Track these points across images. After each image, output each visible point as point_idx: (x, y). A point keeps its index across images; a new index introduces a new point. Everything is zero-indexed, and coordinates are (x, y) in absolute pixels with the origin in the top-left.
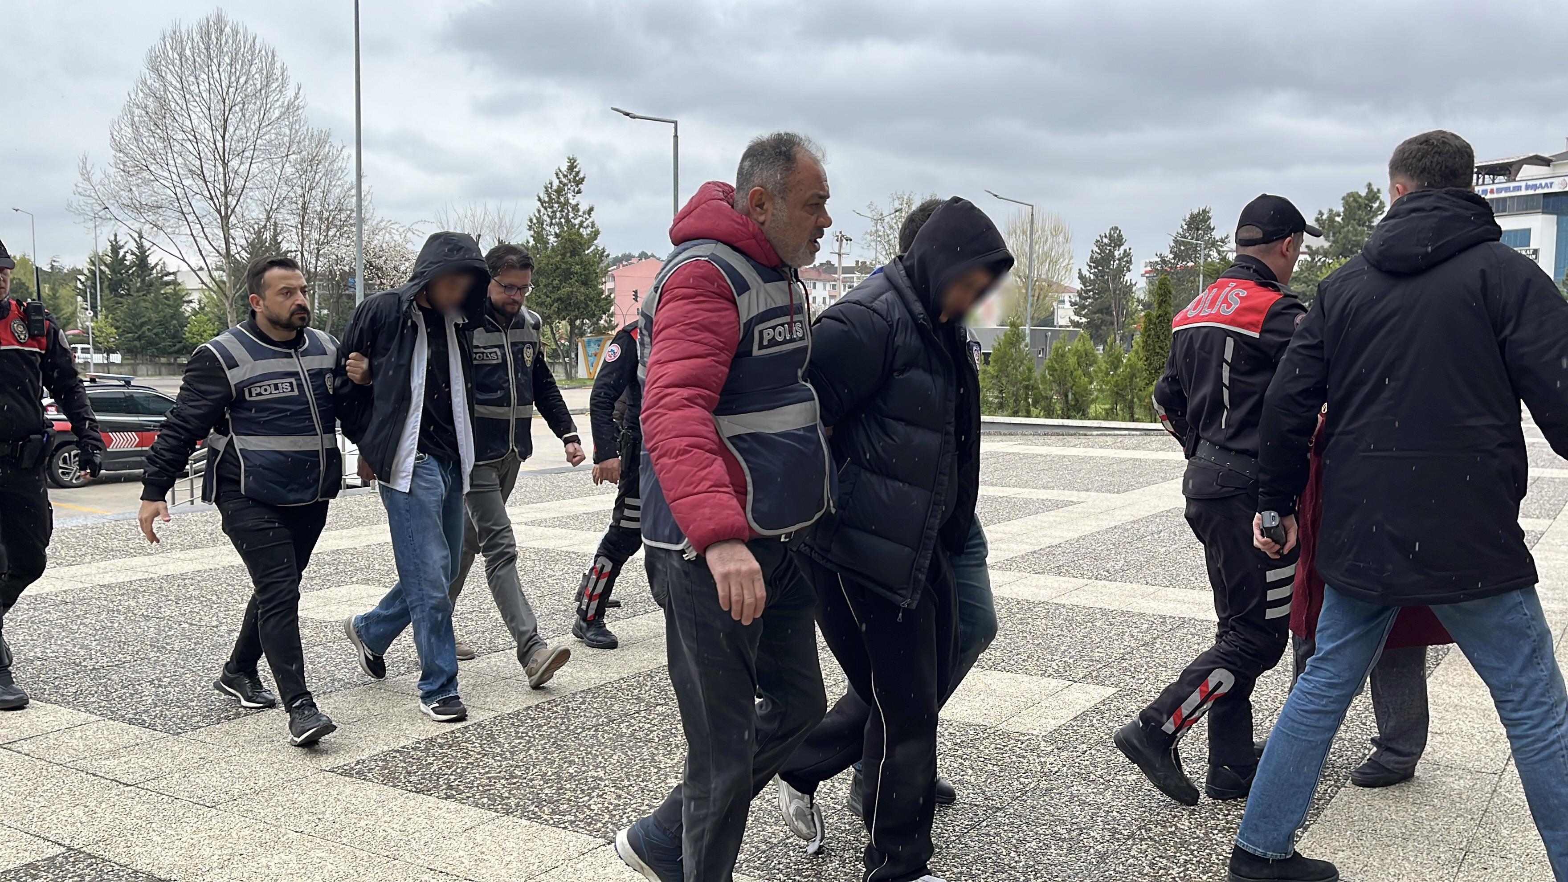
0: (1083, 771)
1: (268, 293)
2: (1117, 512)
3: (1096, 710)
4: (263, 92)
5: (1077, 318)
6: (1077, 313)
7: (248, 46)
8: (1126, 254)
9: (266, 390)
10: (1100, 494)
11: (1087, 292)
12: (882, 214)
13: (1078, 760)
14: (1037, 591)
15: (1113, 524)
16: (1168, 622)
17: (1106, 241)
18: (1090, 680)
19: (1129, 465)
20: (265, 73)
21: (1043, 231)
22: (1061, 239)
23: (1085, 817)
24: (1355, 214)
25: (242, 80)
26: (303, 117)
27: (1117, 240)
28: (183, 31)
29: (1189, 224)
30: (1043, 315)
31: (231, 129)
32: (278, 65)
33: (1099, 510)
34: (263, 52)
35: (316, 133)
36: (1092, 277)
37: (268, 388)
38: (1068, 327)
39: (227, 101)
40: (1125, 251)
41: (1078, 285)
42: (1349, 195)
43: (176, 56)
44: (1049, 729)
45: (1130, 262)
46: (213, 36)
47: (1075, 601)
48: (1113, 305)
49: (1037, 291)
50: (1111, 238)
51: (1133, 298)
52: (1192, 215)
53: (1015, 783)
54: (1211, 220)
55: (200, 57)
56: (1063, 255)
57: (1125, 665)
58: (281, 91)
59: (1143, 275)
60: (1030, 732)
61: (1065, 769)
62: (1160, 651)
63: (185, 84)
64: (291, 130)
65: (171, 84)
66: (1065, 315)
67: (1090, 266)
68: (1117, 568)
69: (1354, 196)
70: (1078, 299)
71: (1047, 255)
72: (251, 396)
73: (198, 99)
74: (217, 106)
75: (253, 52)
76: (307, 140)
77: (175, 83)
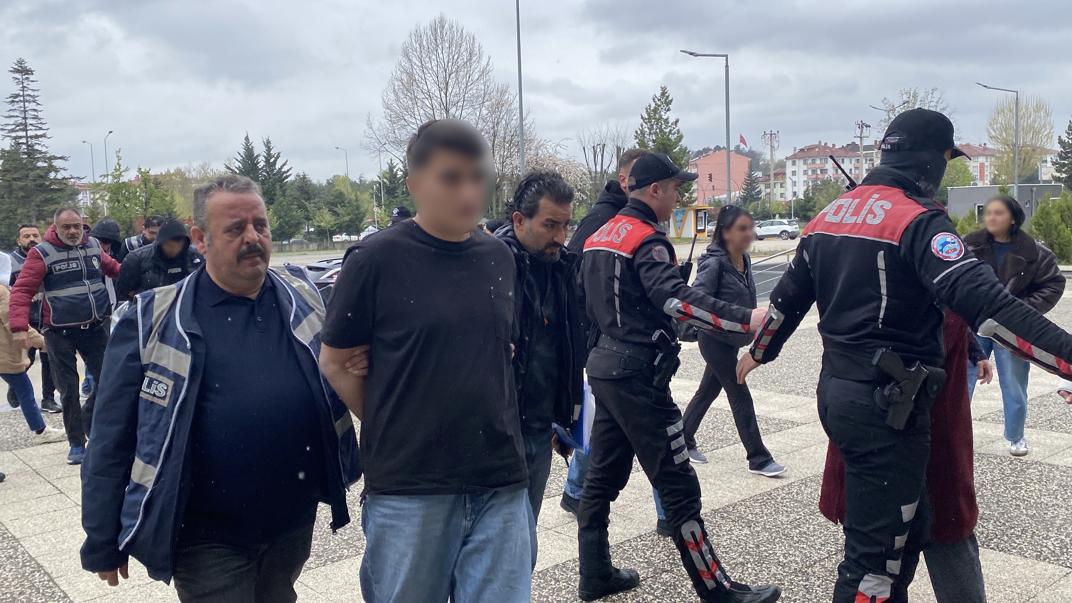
4: (468, 64)
5: (1058, 175)
6: (1058, 171)
7: (459, 35)
11: (1066, 153)
12: (893, 106)
20: (469, 51)
21: (1027, 108)
22: (1042, 114)
25: (455, 58)
26: (492, 77)
28: (422, 29)
30: (1029, 173)
31: (450, 89)
32: (477, 45)
34: (468, 38)
35: (500, 86)
39: (447, 71)
41: (1058, 148)
43: (417, 45)
46: (438, 31)
49: (1023, 155)
55: (431, 45)
56: (1044, 126)
58: (478, 62)
63: (423, 63)
64: (485, 86)
65: (415, 64)
66: (1047, 172)
67: (1069, 134)
70: (1058, 159)
73: (431, 72)
74: (441, 75)
75: (462, 38)
76: (495, 92)
77: (417, 62)
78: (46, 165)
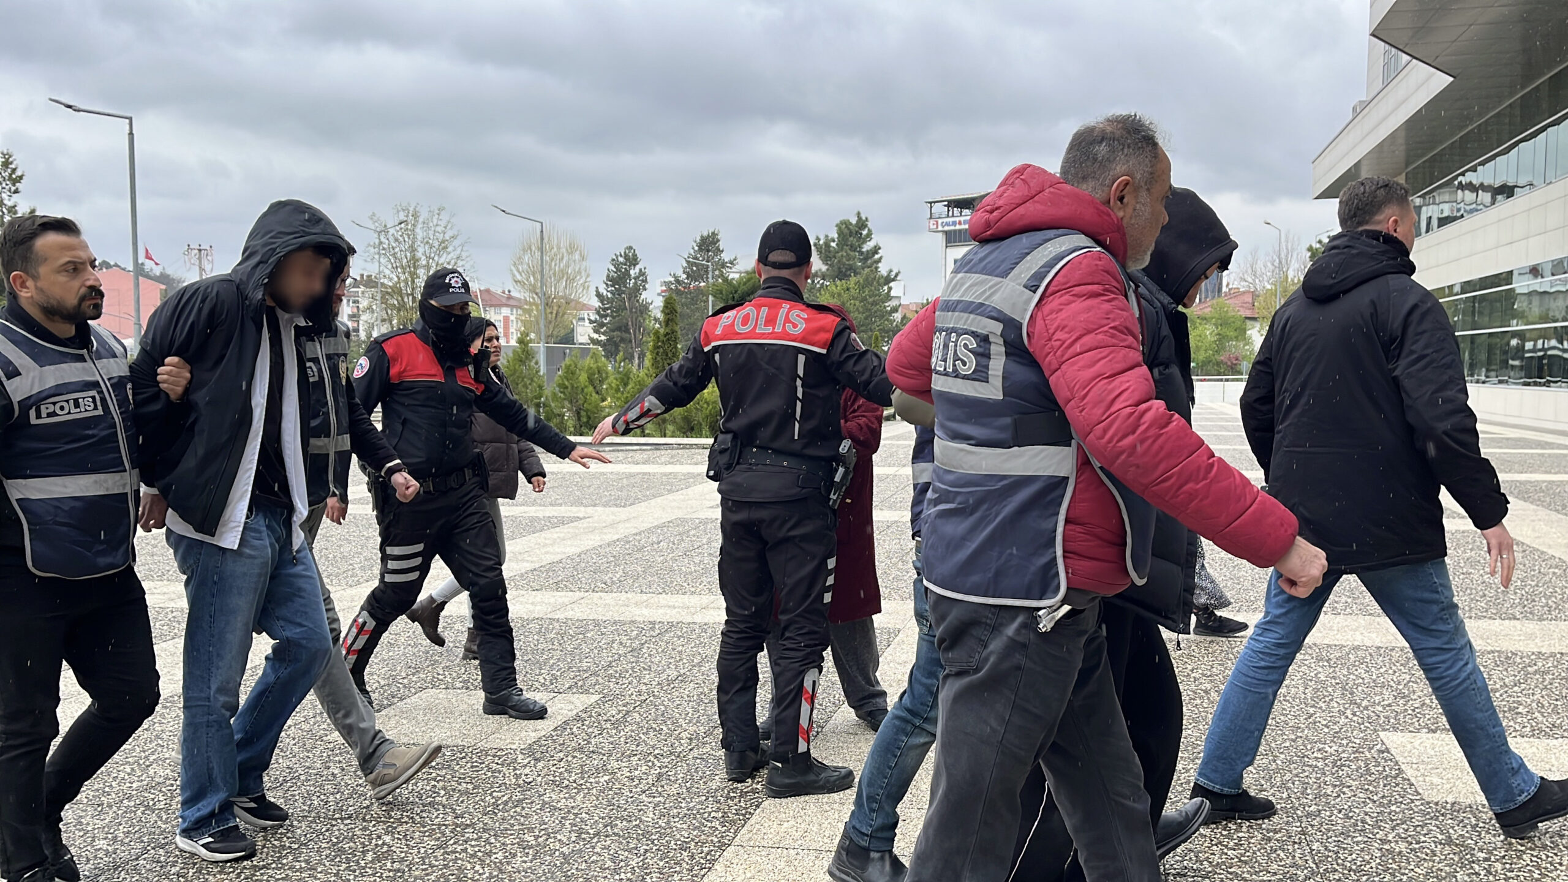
0: (557, 778)
1: (43, 270)
2: (621, 525)
3: (578, 718)
5: (596, 336)
6: (596, 331)
8: (642, 273)
9: (62, 408)
10: (607, 509)
11: (605, 309)
12: (385, 226)
13: (554, 768)
14: (531, 607)
15: (615, 537)
16: (657, 627)
17: (621, 259)
18: (575, 690)
19: (638, 479)
21: (559, 248)
22: (577, 256)
23: (554, 822)
24: (847, 239)
27: (632, 260)
29: (700, 246)
30: (563, 333)
33: (604, 525)
36: (610, 295)
37: (65, 404)
38: (589, 344)
40: (641, 270)
41: (596, 303)
42: (842, 223)
44: (529, 742)
45: (645, 281)
47: (570, 614)
48: (630, 323)
49: (555, 308)
50: (626, 257)
51: (650, 316)
52: (702, 236)
53: (487, 799)
54: (720, 243)
56: (579, 272)
57: (611, 672)
59: (659, 294)
60: (508, 747)
61: (540, 779)
62: (646, 655)
66: (584, 333)
67: (607, 285)
68: (615, 579)
69: (846, 223)
70: (598, 318)
71: (563, 273)
72: (39, 416)
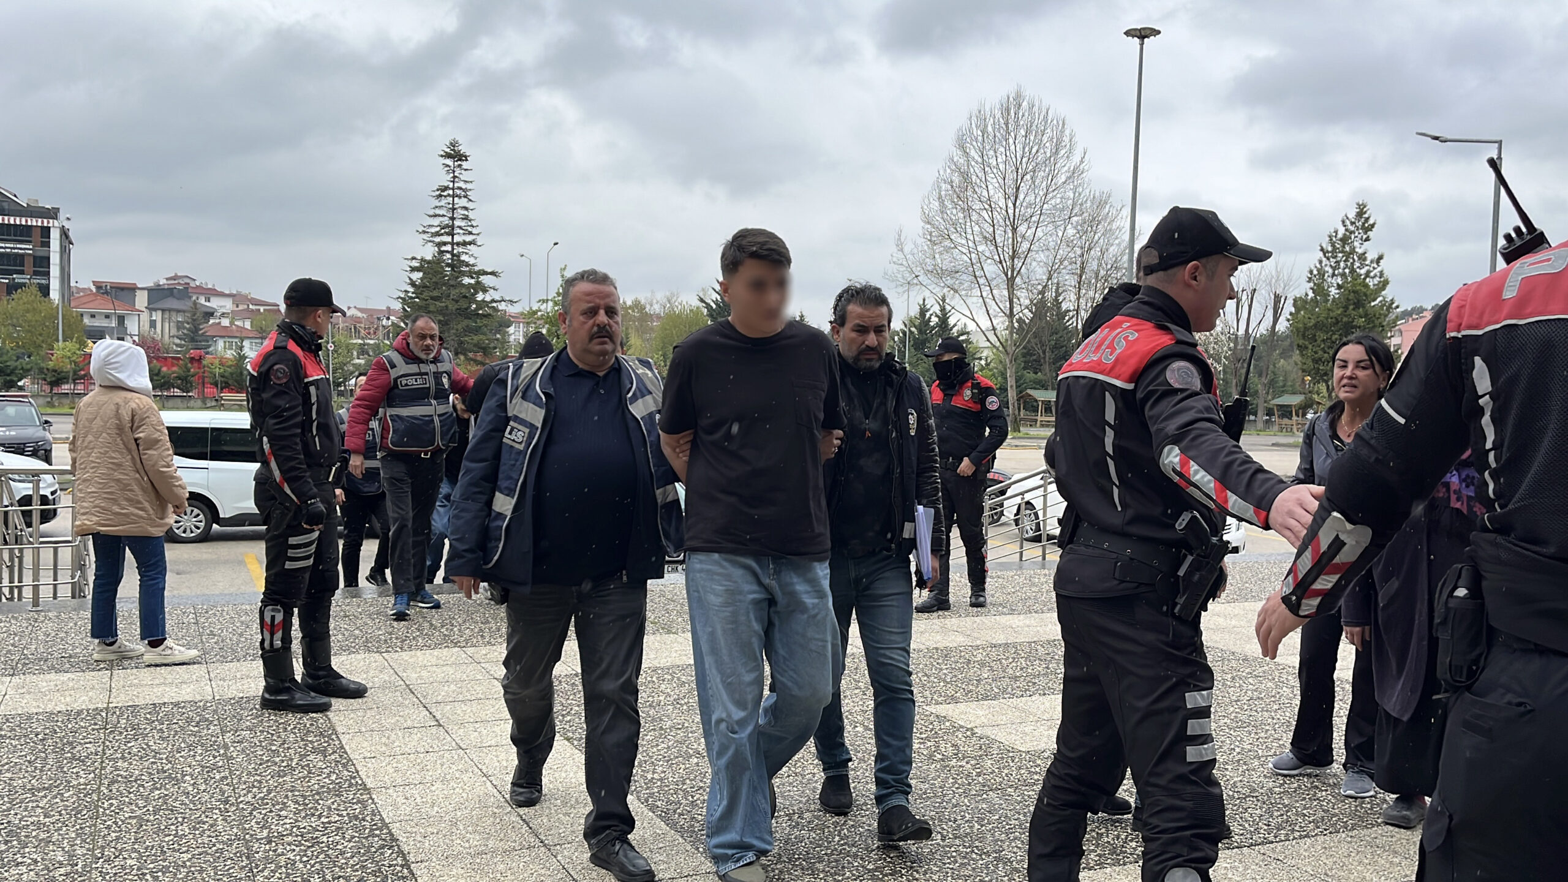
4: (1052, 159)
7: (1042, 117)
20: (1055, 140)
25: (1034, 150)
26: (1086, 180)
28: (987, 109)
31: (1021, 196)
32: (1067, 132)
34: (1055, 122)
35: (1097, 194)
39: (1020, 170)
43: (980, 133)
46: (1012, 111)
55: (999, 132)
58: (1068, 157)
63: (985, 158)
64: (1074, 193)
65: (973, 159)
73: (995, 171)
74: (1011, 176)
75: (1046, 123)
76: (1089, 202)
77: (977, 157)
78: (472, 281)
